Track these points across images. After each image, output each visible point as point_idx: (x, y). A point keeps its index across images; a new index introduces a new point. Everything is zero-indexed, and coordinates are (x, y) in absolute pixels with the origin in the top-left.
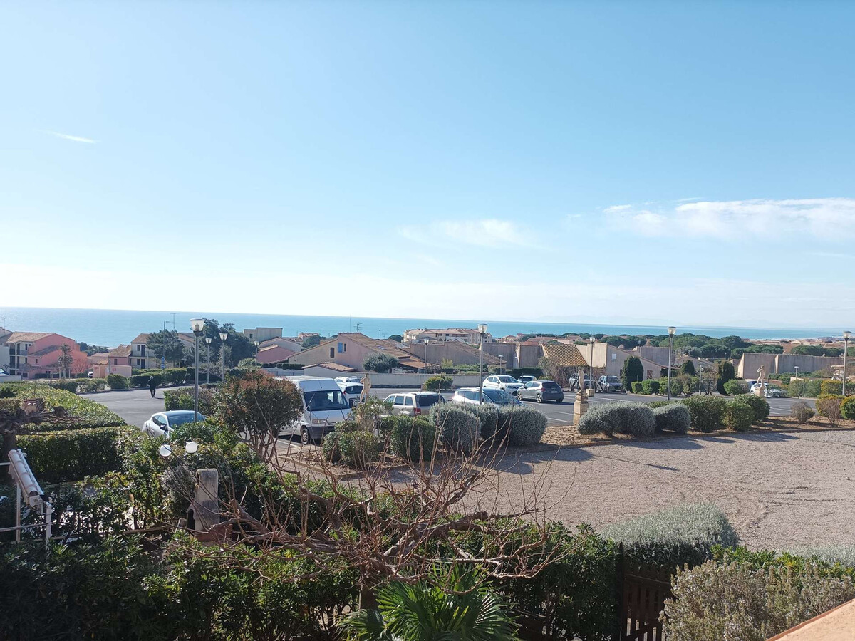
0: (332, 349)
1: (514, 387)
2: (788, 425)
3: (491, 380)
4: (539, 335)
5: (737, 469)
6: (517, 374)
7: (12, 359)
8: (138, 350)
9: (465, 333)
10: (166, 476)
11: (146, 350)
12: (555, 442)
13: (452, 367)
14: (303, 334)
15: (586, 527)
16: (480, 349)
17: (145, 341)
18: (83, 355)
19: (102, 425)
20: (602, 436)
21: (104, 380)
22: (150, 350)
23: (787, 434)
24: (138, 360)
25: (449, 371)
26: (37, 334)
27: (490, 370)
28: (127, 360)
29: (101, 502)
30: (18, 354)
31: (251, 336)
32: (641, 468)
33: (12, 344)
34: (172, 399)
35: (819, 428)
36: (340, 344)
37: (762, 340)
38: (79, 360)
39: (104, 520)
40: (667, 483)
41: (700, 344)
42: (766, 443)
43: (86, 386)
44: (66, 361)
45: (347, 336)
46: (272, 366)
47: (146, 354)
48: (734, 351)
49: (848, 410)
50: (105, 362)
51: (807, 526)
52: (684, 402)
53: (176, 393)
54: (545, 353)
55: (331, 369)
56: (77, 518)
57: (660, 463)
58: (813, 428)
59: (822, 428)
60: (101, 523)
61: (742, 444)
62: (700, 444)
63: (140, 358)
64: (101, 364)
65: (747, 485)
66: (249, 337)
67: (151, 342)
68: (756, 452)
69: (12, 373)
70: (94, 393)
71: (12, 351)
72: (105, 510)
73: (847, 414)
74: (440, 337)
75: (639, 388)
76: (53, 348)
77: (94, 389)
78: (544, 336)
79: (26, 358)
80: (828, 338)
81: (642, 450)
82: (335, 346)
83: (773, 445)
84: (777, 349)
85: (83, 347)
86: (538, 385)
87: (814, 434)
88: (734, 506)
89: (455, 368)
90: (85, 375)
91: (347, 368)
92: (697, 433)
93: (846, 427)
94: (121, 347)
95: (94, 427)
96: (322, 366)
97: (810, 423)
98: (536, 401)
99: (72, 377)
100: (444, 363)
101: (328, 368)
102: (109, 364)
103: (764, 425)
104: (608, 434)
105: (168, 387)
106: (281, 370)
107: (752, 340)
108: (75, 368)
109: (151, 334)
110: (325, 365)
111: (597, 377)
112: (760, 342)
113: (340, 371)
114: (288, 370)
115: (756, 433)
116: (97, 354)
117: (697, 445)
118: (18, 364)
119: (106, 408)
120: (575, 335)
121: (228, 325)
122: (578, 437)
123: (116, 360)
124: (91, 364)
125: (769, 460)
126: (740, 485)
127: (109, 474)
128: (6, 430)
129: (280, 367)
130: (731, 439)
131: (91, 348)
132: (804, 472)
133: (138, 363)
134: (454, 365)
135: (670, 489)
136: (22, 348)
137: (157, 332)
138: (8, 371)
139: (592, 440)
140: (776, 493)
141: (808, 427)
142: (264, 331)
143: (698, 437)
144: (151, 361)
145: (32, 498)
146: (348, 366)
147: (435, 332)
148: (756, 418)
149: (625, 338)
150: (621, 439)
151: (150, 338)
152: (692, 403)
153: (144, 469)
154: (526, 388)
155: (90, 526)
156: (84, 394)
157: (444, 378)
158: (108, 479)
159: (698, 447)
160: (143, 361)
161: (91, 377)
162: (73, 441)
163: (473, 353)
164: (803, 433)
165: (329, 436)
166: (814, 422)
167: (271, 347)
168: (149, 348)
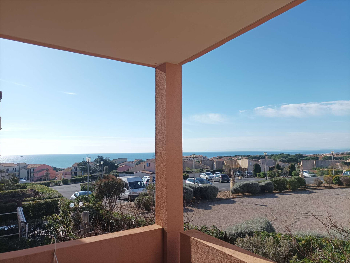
0: (145, 165)
1: (211, 177)
2: (313, 188)
3: (203, 175)
4: (225, 156)
5: (289, 205)
6: (213, 172)
7: (28, 174)
8: (74, 169)
9: (197, 157)
10: (71, 214)
11: (77, 169)
12: (222, 197)
13: (190, 170)
14: (136, 160)
15: (214, 227)
16: (201, 163)
17: (77, 166)
18: (54, 172)
19: (54, 197)
20: (240, 194)
21: (60, 181)
22: (79, 169)
23: (311, 191)
24: (74, 173)
25: (188, 172)
26: (38, 165)
27: (204, 171)
28: (70, 173)
29: (50, 226)
30: (31, 172)
31: (116, 161)
32: (253, 205)
33: (28, 169)
34: (83, 187)
35: (324, 188)
36: (147, 163)
37: (312, 155)
38: (53, 174)
39: (51, 232)
40: (261, 211)
41: (286, 157)
42: (303, 195)
43: (54, 183)
44: (48, 174)
45: (150, 160)
46: (122, 173)
47: (77, 170)
48: (299, 160)
49: (336, 181)
50: (62, 174)
51: (311, 226)
52: (271, 180)
53: (84, 184)
54: (225, 163)
55: (144, 173)
56: (41, 232)
57: (261, 204)
58: (322, 188)
59: (326, 188)
60: (50, 233)
61: (293, 195)
62: (277, 196)
63: (75, 172)
64: (60, 175)
65: (291, 211)
66: (115, 162)
67: (79, 166)
68: (298, 198)
69: (28, 179)
70: (57, 186)
71: (28, 172)
72: (51, 228)
73: (335, 182)
74: (187, 159)
75: (259, 176)
76: (43, 170)
77: (57, 184)
78: (227, 156)
79: (33, 174)
80: (338, 153)
81: (255, 199)
82: (145, 164)
83: (305, 195)
84: (317, 158)
85: (55, 169)
86: (220, 176)
87: (322, 190)
88: (285, 219)
89: (191, 170)
90: (54, 179)
91: (150, 172)
92: (277, 192)
93: (335, 187)
94: (68, 168)
95: (51, 198)
96: (141, 172)
97: (321, 186)
98: (219, 182)
99: (50, 180)
100: (186, 169)
101: (143, 172)
102: (63, 175)
103: (304, 188)
104: (243, 193)
105: (84, 182)
106: (126, 174)
107: (307, 155)
108: (51, 177)
109: (79, 163)
110: (142, 171)
111: (244, 172)
112: (310, 156)
113: (148, 174)
114: (128, 174)
115: (300, 191)
116: (60, 171)
117: (276, 196)
118: (30, 176)
119: (57, 191)
120: (239, 156)
121: (107, 158)
122: (231, 195)
123: (66, 173)
124: (57, 175)
125: (302, 201)
126: (289, 211)
127: (53, 215)
128: (18, 201)
129: (125, 173)
130: (290, 193)
131: (58, 169)
132: (314, 205)
133: (74, 174)
134: (191, 169)
135: (262, 213)
136: (32, 170)
137: (81, 162)
138: (27, 179)
139: (236, 196)
140: (302, 213)
141: (320, 188)
142: (120, 160)
143: (277, 193)
144: (79, 173)
145: (22, 224)
146: (151, 171)
147: (185, 157)
148: (300, 185)
149: (257, 156)
150: (248, 195)
151: (78, 164)
152: (274, 180)
153: (65, 212)
154: (215, 177)
155: (46, 234)
156: (53, 186)
157: (186, 174)
158: (52, 217)
159: (277, 197)
160: (76, 173)
161: (57, 180)
162: (43, 204)
163: (198, 165)
164: (318, 190)
165: (136, 198)
166: (323, 186)
167: (123, 166)
168: (78, 168)
